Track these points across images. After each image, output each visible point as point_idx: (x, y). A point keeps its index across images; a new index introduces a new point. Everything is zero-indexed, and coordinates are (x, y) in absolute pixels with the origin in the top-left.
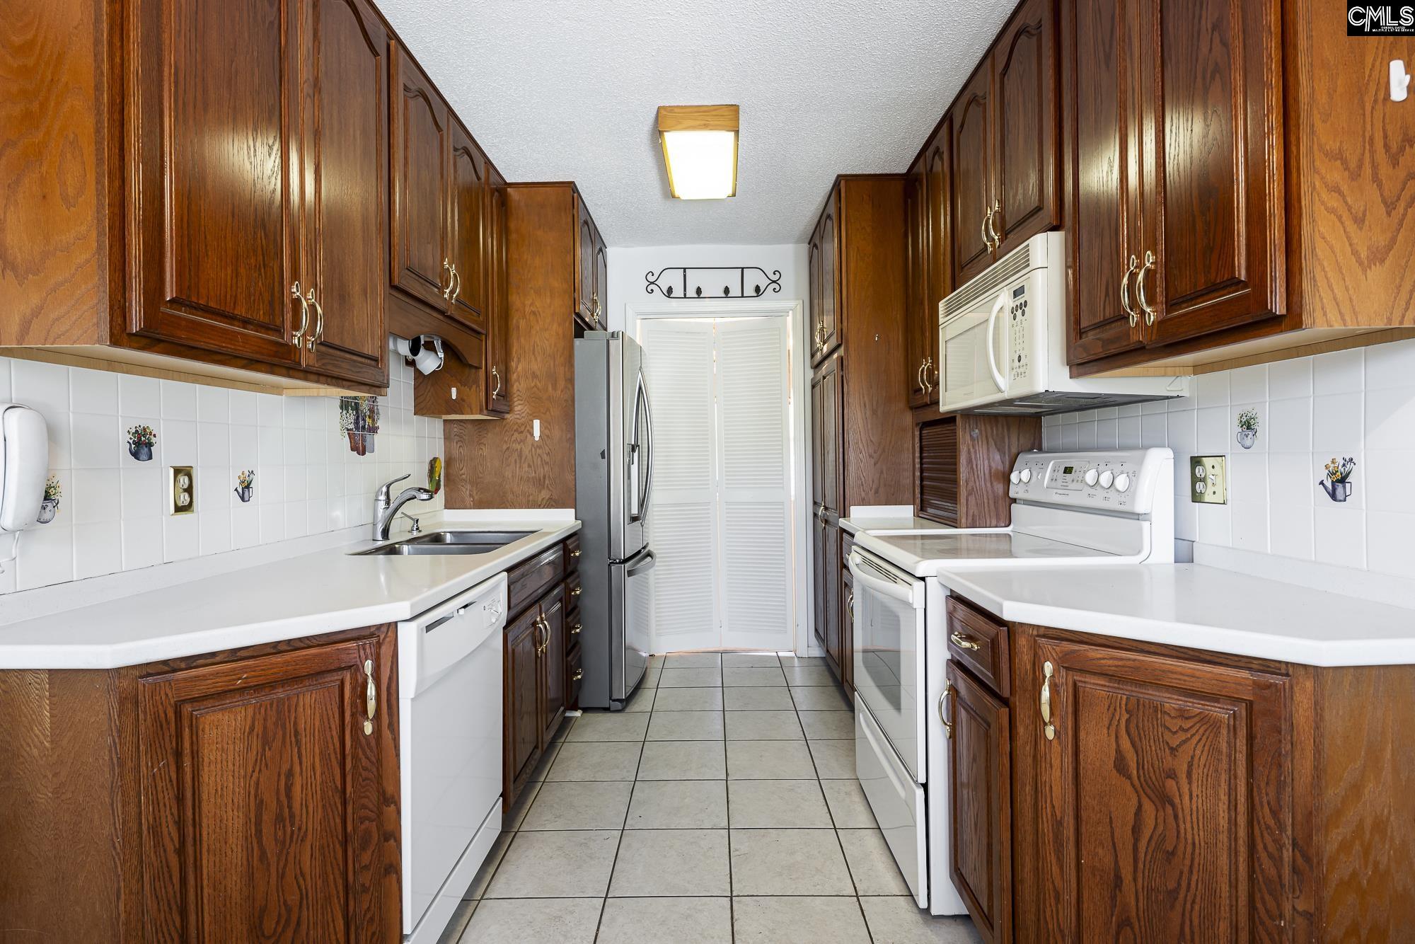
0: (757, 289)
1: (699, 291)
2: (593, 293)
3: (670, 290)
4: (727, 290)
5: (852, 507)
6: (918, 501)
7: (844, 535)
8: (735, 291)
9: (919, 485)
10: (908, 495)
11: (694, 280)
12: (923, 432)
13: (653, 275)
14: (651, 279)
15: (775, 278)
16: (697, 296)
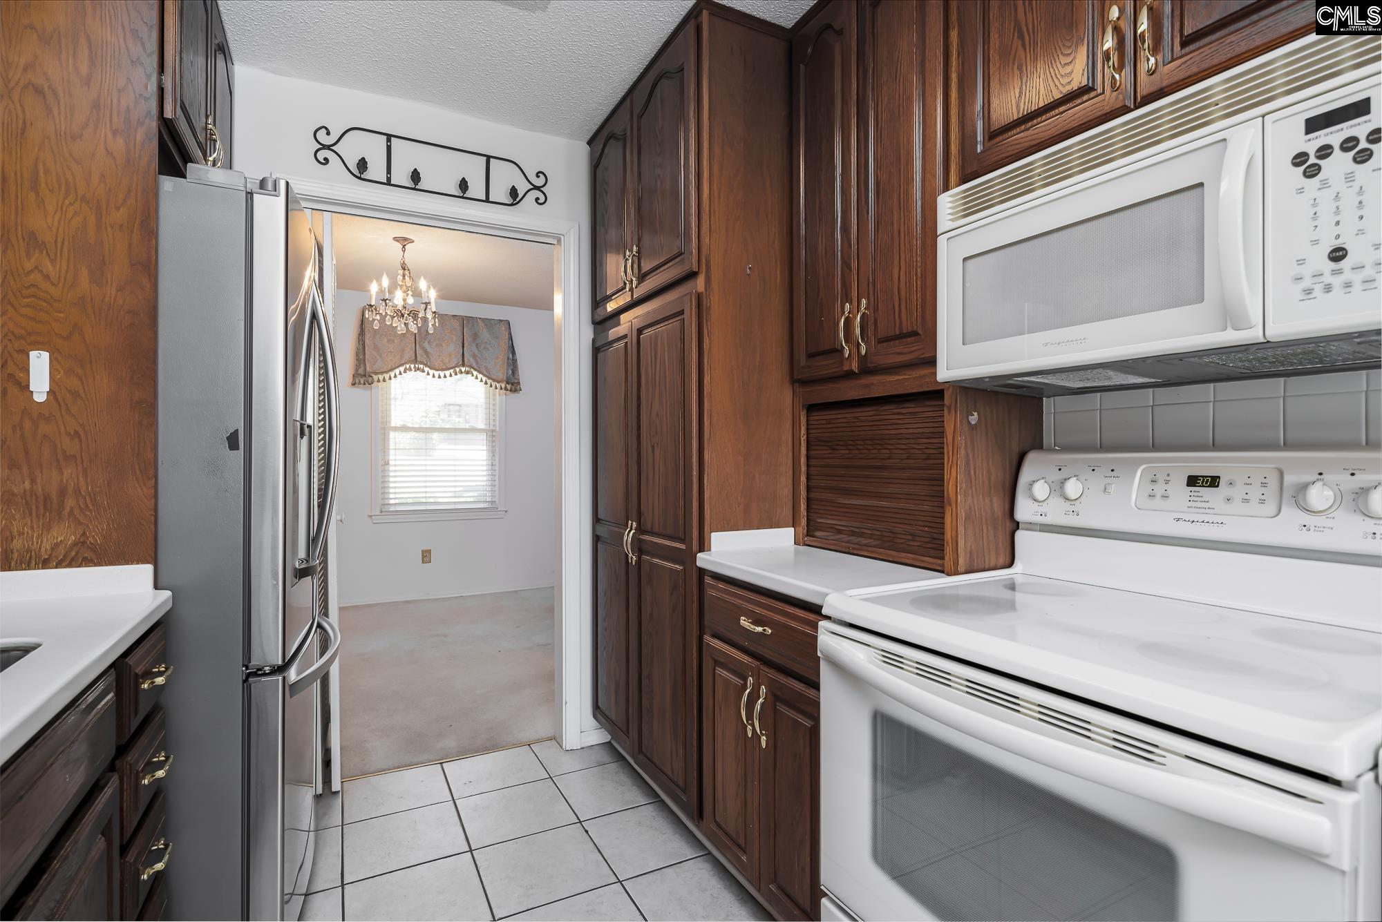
0: (514, 192)
1: (416, 176)
2: (207, 117)
3: (363, 164)
4: (464, 185)
5: (714, 535)
6: (804, 522)
7: (708, 580)
8: (476, 189)
9: (805, 498)
10: (787, 512)
11: (406, 158)
12: (811, 418)
13: (328, 133)
14: (327, 141)
15: (539, 182)
16: (410, 184)
